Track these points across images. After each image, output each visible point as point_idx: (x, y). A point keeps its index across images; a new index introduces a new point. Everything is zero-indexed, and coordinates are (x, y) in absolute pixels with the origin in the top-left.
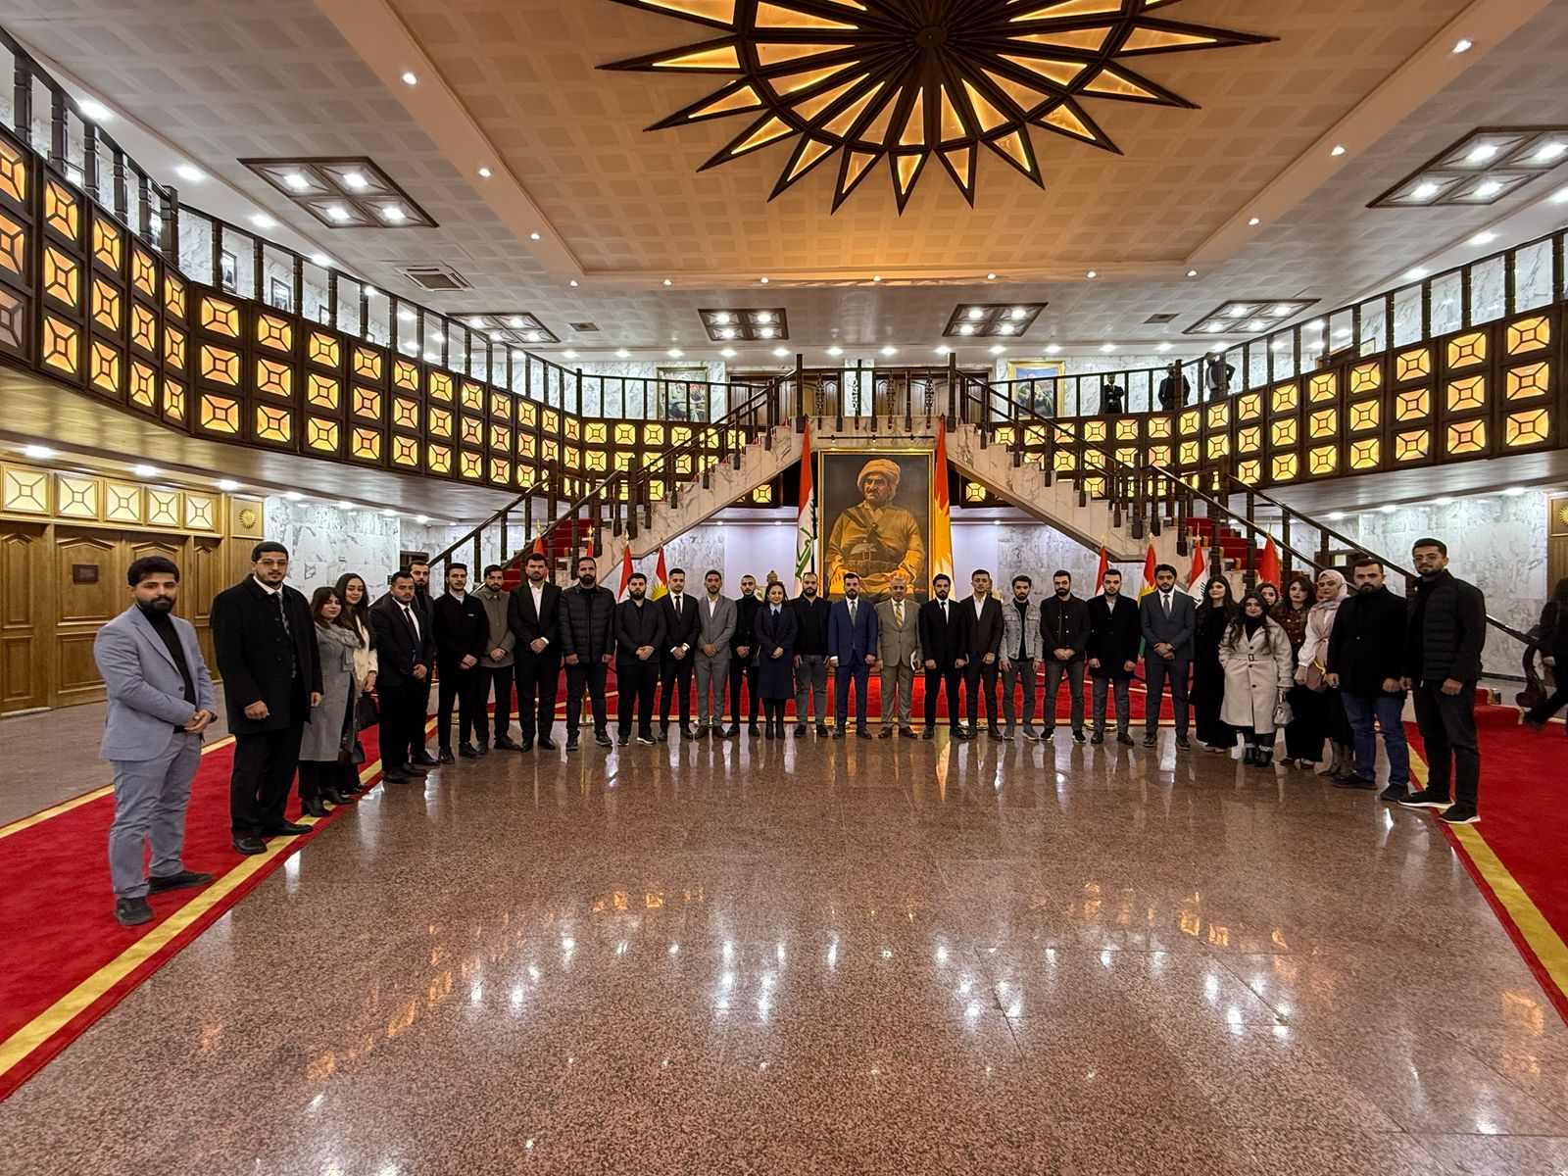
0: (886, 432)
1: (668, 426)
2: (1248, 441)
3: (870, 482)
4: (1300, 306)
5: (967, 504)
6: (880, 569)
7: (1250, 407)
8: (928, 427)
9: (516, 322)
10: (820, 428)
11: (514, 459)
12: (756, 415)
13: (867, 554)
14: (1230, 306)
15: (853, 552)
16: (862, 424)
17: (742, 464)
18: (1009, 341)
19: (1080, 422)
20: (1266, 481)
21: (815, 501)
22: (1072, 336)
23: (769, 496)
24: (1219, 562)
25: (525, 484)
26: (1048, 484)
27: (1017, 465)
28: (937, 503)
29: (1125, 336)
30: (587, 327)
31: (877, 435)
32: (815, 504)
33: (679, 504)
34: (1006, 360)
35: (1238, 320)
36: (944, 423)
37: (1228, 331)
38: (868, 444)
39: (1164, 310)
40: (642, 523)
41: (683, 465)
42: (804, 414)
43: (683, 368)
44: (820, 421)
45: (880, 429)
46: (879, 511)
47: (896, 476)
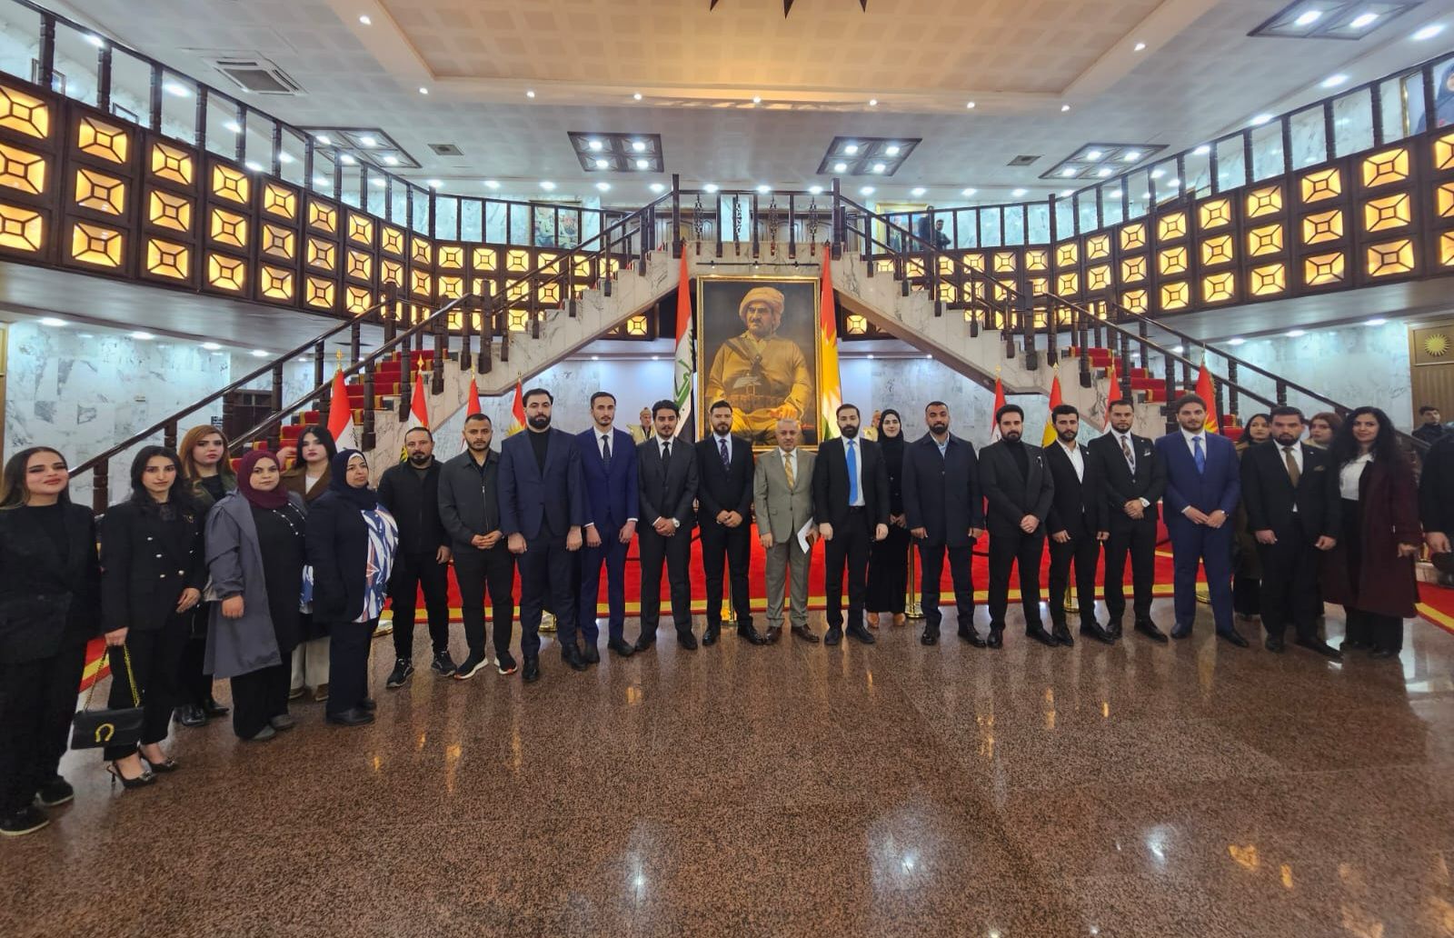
0: (769, 259)
1: (534, 252)
2: (1134, 270)
3: (753, 310)
4: (1148, 152)
5: (849, 336)
6: (765, 404)
8: (813, 254)
9: (369, 141)
10: (698, 253)
11: (341, 279)
12: (630, 242)
13: (751, 388)
14: (1088, 149)
15: (737, 385)
16: (743, 250)
17: (613, 291)
18: (881, 181)
20: (1156, 311)
21: (694, 331)
22: (939, 177)
23: (644, 327)
26: (938, 314)
27: (905, 294)
28: (824, 333)
29: (986, 180)
30: (447, 150)
31: (759, 261)
32: (694, 336)
33: (541, 334)
34: (875, 202)
35: (1092, 165)
36: (829, 250)
37: (1079, 176)
38: (750, 270)
39: (1029, 150)
40: (498, 356)
41: (549, 293)
42: (681, 239)
43: (557, 201)
44: (698, 245)
45: (763, 255)
46: (763, 343)
47: (780, 305)
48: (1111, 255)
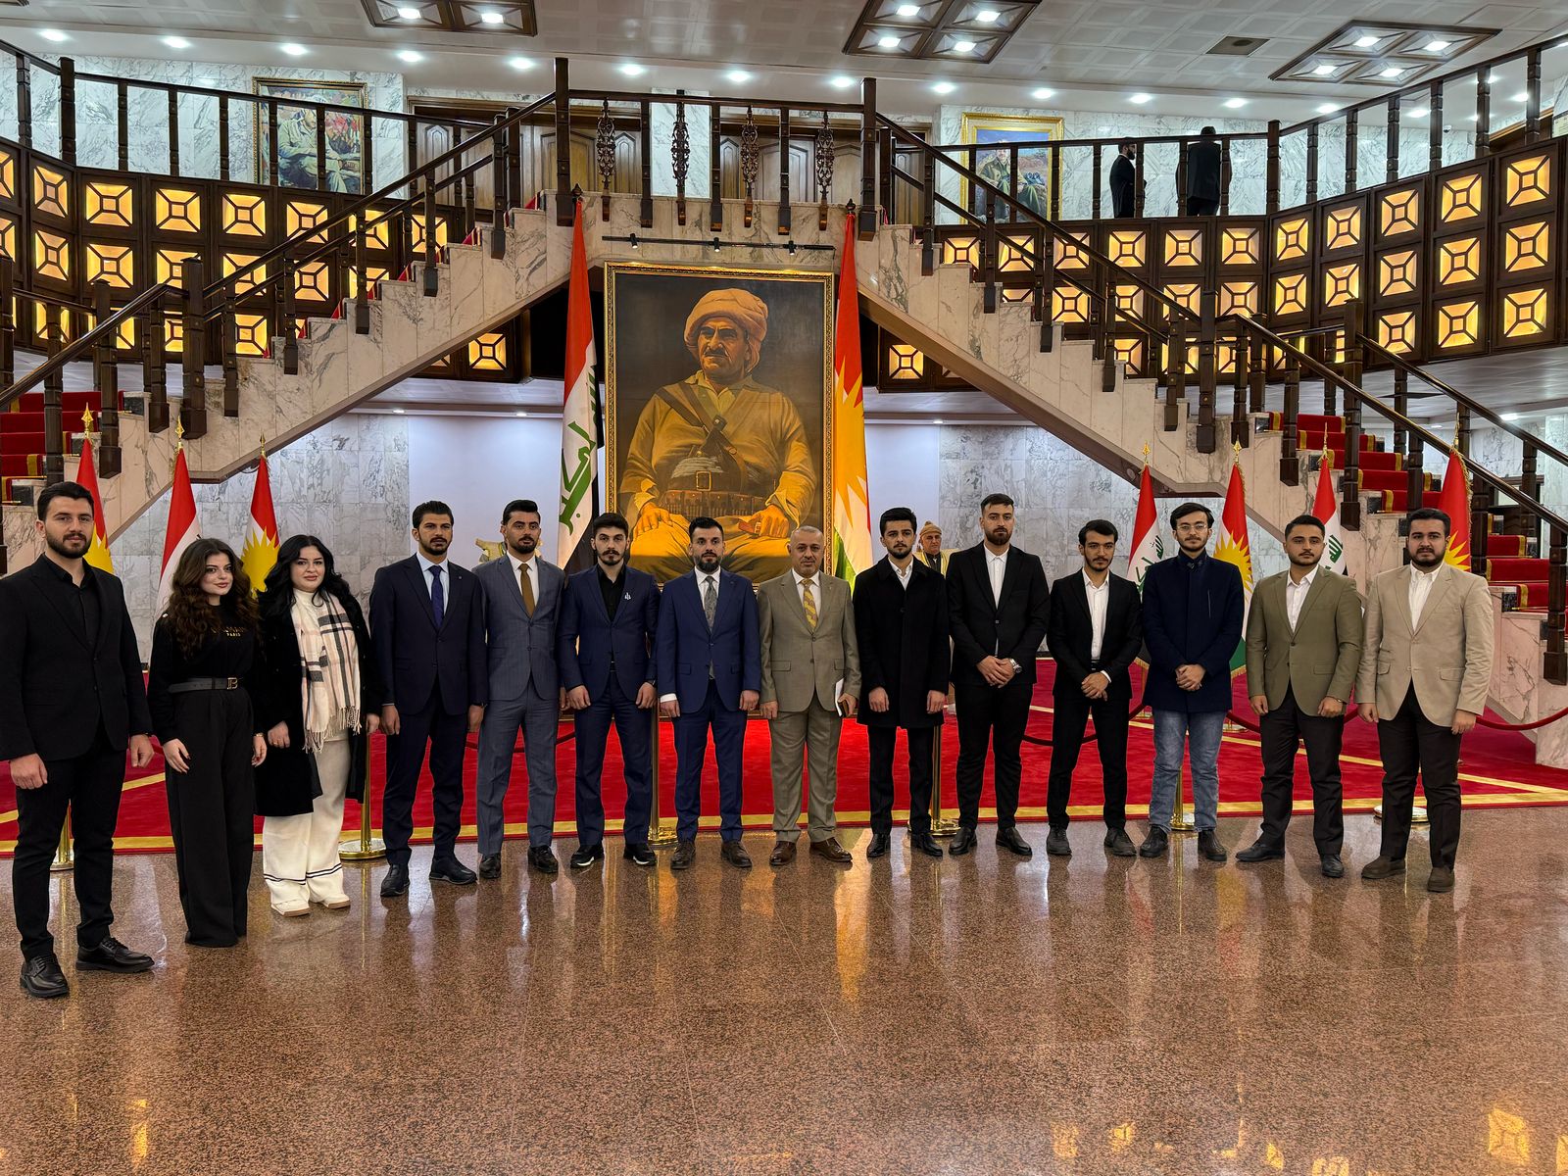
0: (740, 234)
1: (277, 200)
2: (1398, 274)
4: (1465, 40)
5: (891, 384)
6: (730, 509)
7: (1400, 213)
8: (823, 228)
10: (606, 218)
12: (470, 185)
13: (704, 478)
14: (1355, 31)
15: (676, 474)
16: (692, 213)
17: (441, 284)
18: (970, 70)
20: (1427, 350)
21: (599, 369)
22: (1079, 70)
23: (501, 355)
24: (1356, 497)
26: (1046, 347)
27: (989, 308)
28: (839, 380)
29: (1170, 77)
31: (722, 237)
32: (599, 376)
33: (301, 364)
34: (958, 110)
35: (1365, 59)
36: (853, 221)
37: (1345, 79)
38: (705, 255)
39: (1244, 30)
40: (217, 404)
41: (312, 282)
42: (572, 188)
43: (312, 82)
44: (606, 202)
45: (730, 226)
46: (727, 394)
47: (760, 323)
48: (1363, 245)
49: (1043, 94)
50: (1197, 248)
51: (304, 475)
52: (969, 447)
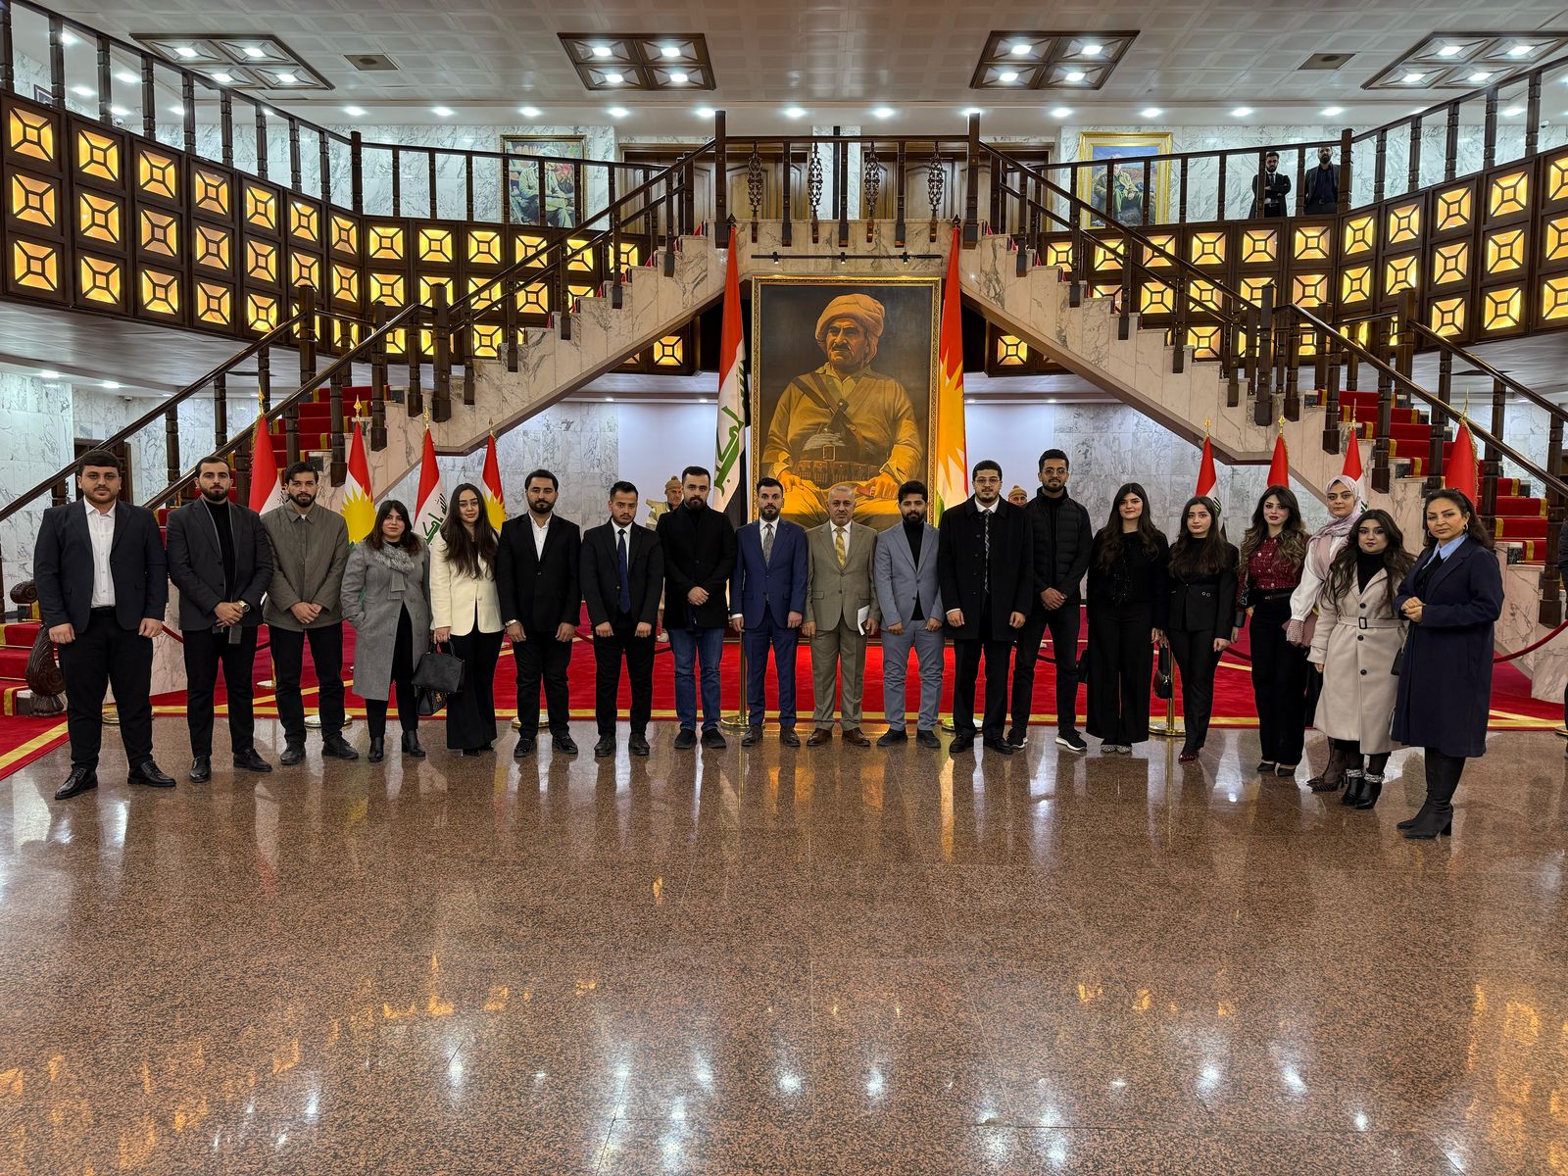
0: (863, 248)
1: (508, 232)
3: (836, 331)
4: (1547, 44)
5: (997, 369)
6: (850, 475)
7: (1454, 209)
8: (933, 240)
9: (254, 52)
10: (754, 240)
11: (239, 283)
13: (829, 450)
14: (1437, 41)
15: (807, 447)
16: (824, 233)
17: (625, 299)
18: (1077, 97)
19: (1183, 233)
20: (1475, 332)
21: (747, 363)
22: (1182, 90)
23: (679, 354)
24: (1386, 463)
25: (261, 326)
26: (1123, 335)
27: (1074, 303)
28: (943, 367)
29: (1268, 91)
30: (374, 62)
31: (848, 252)
32: (747, 368)
33: (520, 364)
34: (1077, 130)
35: (1450, 67)
36: (959, 232)
37: (1434, 84)
38: (834, 267)
39: (1329, 48)
40: (459, 395)
41: (532, 299)
42: (728, 216)
43: (545, 137)
44: (755, 228)
45: (854, 242)
46: (849, 381)
47: (877, 321)
48: (1421, 239)
49: (1152, 113)
50: (1272, 246)
51: (541, 450)
52: (1081, 422)
